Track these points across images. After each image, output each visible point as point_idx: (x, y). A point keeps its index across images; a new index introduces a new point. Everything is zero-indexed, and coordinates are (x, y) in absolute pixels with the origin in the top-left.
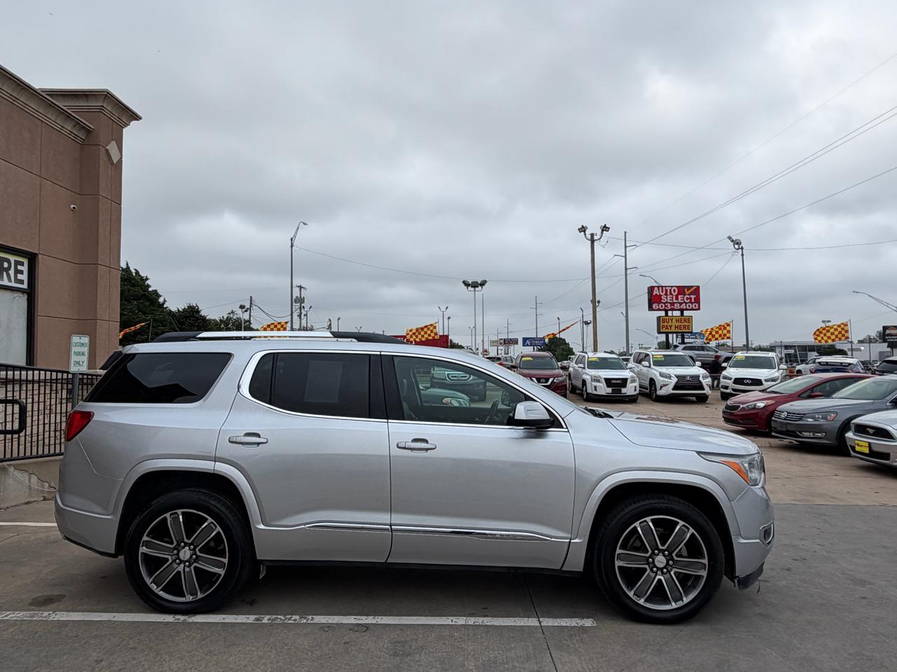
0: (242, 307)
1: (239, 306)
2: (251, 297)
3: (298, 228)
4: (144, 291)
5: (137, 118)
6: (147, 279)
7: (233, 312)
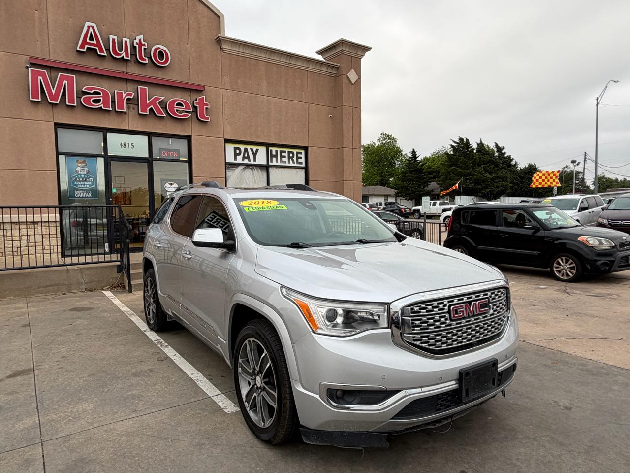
0: (573, 162)
1: (571, 161)
2: (585, 153)
3: (607, 87)
4: (491, 157)
5: (367, 49)
6: (503, 148)
7: (567, 166)
